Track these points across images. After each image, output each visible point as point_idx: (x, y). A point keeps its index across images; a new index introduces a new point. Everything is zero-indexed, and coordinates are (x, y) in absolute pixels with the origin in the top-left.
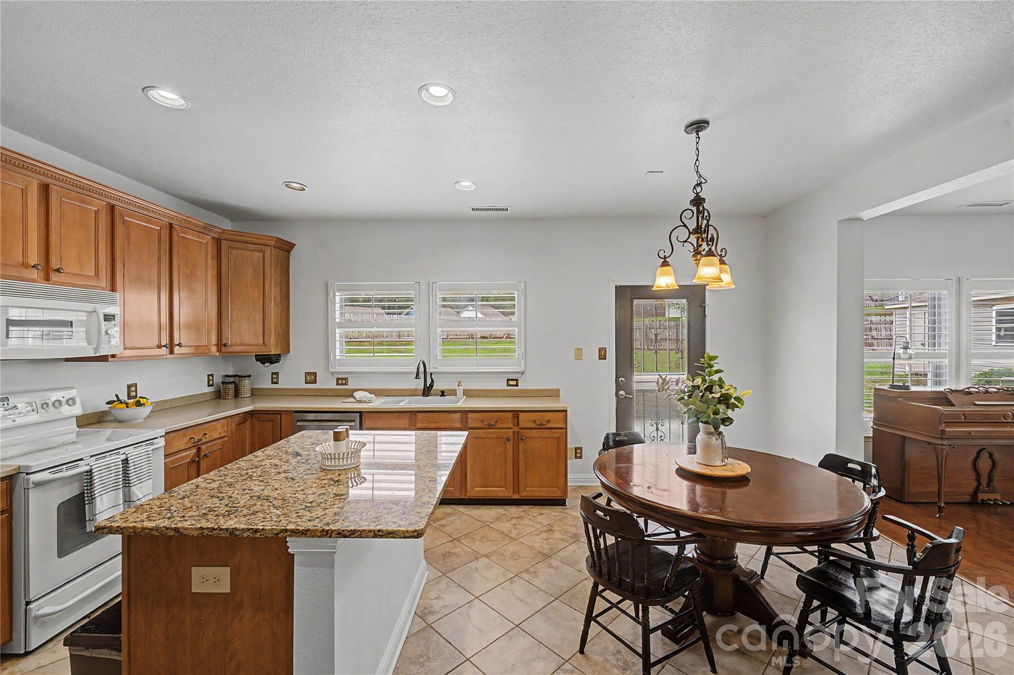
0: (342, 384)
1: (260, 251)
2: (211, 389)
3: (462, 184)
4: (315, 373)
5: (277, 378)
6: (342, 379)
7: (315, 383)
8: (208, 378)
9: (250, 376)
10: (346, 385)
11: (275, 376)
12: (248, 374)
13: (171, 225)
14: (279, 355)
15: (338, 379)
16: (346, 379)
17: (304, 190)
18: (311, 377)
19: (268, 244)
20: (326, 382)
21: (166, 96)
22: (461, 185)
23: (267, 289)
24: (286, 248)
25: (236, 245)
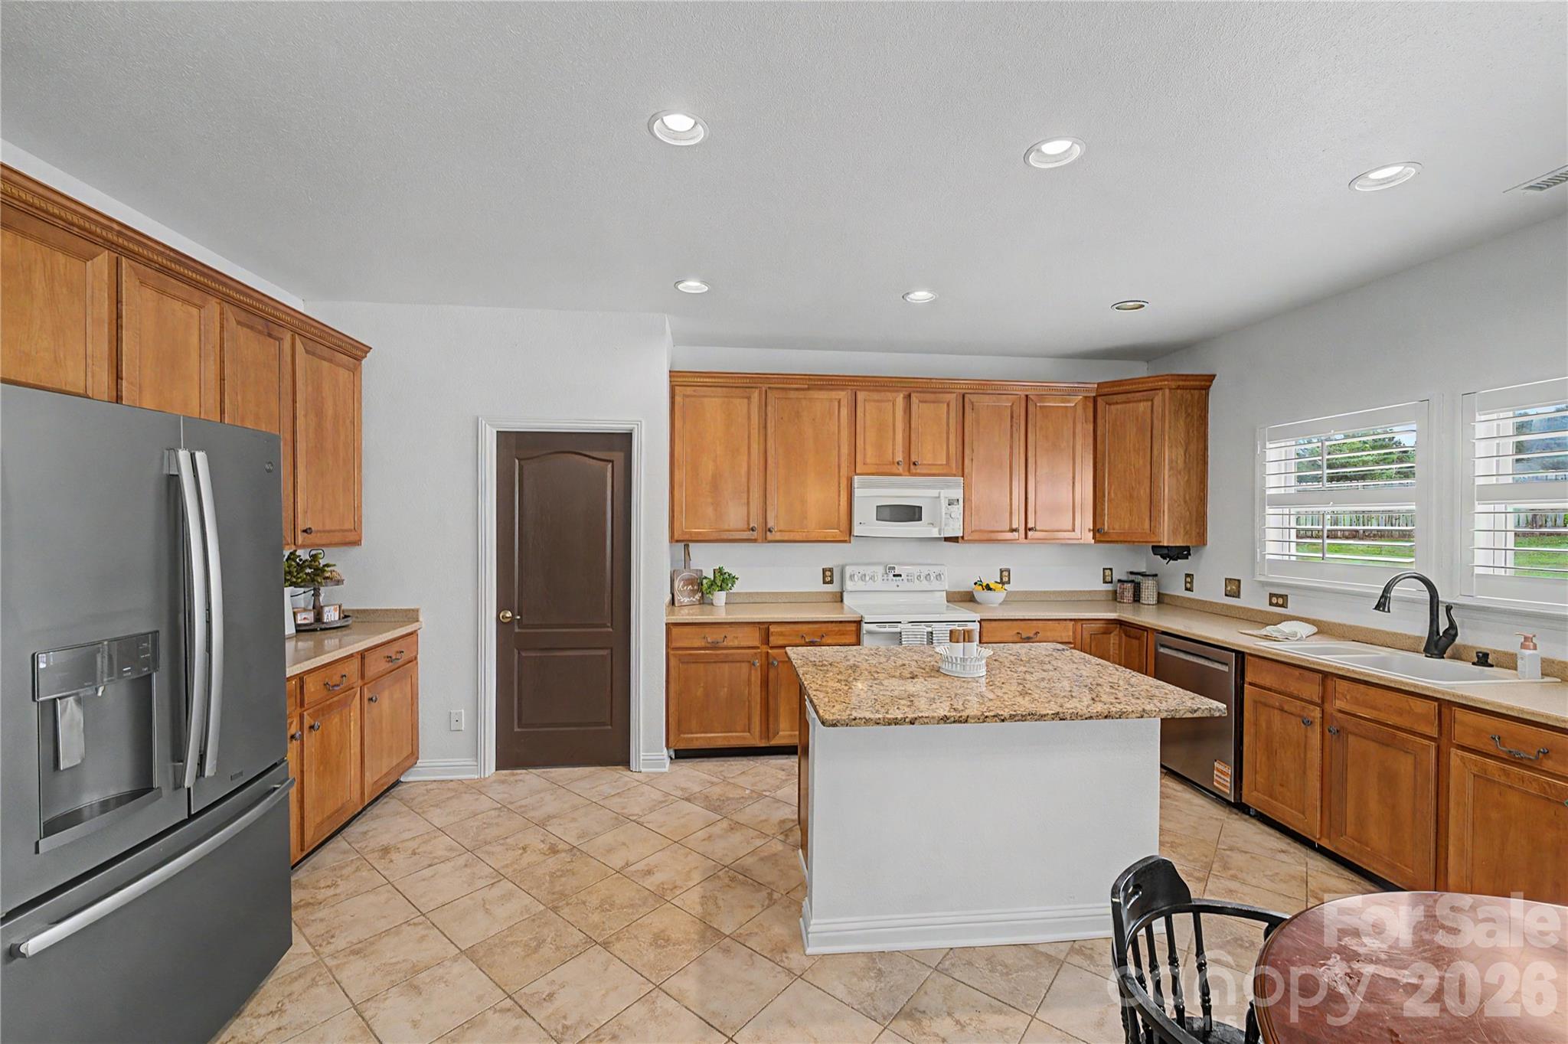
0: (1277, 605)
1: (1147, 400)
2: (1109, 587)
3: (1373, 176)
4: (1239, 581)
5: (1191, 583)
6: (1278, 596)
7: (1238, 596)
8: (1104, 573)
9: (1156, 575)
10: (1284, 607)
11: (1189, 580)
12: (1154, 573)
13: (1027, 396)
14: (1188, 548)
15: (1271, 595)
16: (1285, 597)
17: (1143, 306)
18: (1234, 588)
19: (1159, 387)
20: (1253, 599)
21: (921, 296)
22: (1374, 180)
23: (1155, 452)
24: (1204, 384)
25: (1115, 398)
